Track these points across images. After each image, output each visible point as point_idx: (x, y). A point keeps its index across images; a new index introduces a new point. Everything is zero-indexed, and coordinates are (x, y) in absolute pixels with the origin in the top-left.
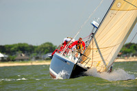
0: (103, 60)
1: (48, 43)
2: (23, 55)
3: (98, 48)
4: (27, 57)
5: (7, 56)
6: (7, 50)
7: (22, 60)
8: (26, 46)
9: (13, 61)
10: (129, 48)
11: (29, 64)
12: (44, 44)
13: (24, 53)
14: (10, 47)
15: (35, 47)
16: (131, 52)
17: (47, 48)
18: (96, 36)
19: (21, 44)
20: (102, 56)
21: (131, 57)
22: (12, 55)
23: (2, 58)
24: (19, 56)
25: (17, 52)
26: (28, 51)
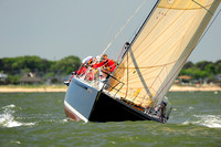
0: (146, 88)
1: (73, 57)
2: (32, 75)
4: (39, 79)
5: (5, 76)
6: (6, 66)
7: (30, 83)
8: (37, 60)
9: (16, 84)
10: (203, 69)
11: (41, 90)
12: (67, 59)
13: (33, 72)
14: (11, 61)
15: (52, 63)
16: (206, 76)
17: (70, 65)
20: (143, 81)
21: (205, 84)
22: (13, 74)
24: (26, 76)
25: (22, 71)
26: (40, 70)
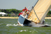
0: (38, 18)
2: (14, 14)
3: (35, 13)
4: (16, 15)
5: (7, 14)
6: (7, 11)
7: (13, 16)
8: (15, 10)
9: (10, 16)
11: (16, 18)
13: (14, 13)
14: (8, 10)
15: (19, 11)
18: (34, 8)
19: (13, 9)
20: (37, 16)
22: (9, 14)
23: (5, 15)
24: (12, 14)
25: (11, 13)
26: (16, 13)
